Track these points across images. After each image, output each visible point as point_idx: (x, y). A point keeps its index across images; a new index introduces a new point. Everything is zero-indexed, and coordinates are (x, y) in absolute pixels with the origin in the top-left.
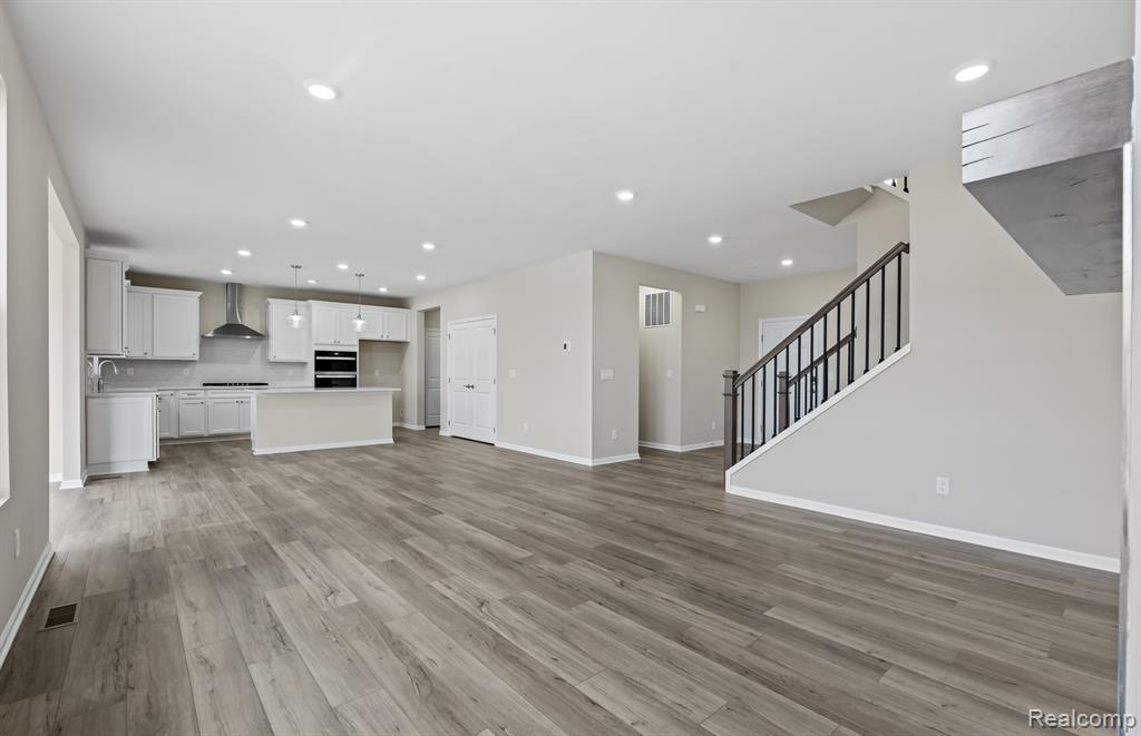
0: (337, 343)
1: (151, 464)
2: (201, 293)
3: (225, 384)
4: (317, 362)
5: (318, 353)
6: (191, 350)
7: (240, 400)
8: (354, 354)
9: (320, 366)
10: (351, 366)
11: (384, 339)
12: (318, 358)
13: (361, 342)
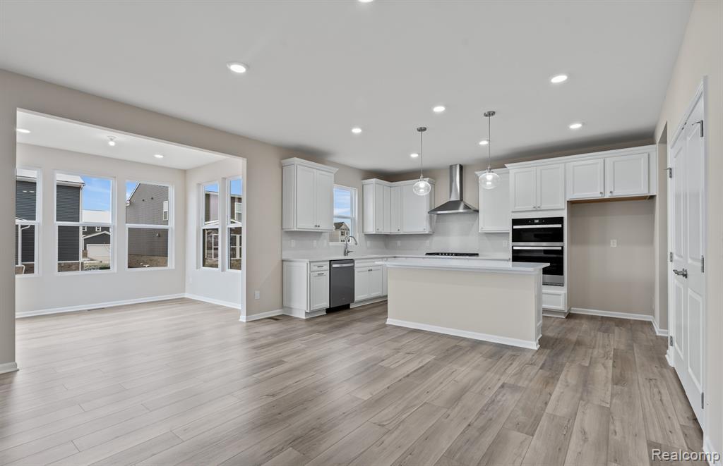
0: (536, 210)
4: (514, 232)
5: (515, 222)
6: (422, 226)
8: (560, 220)
9: (518, 236)
10: (557, 235)
11: (607, 196)
12: (515, 227)
13: (572, 204)
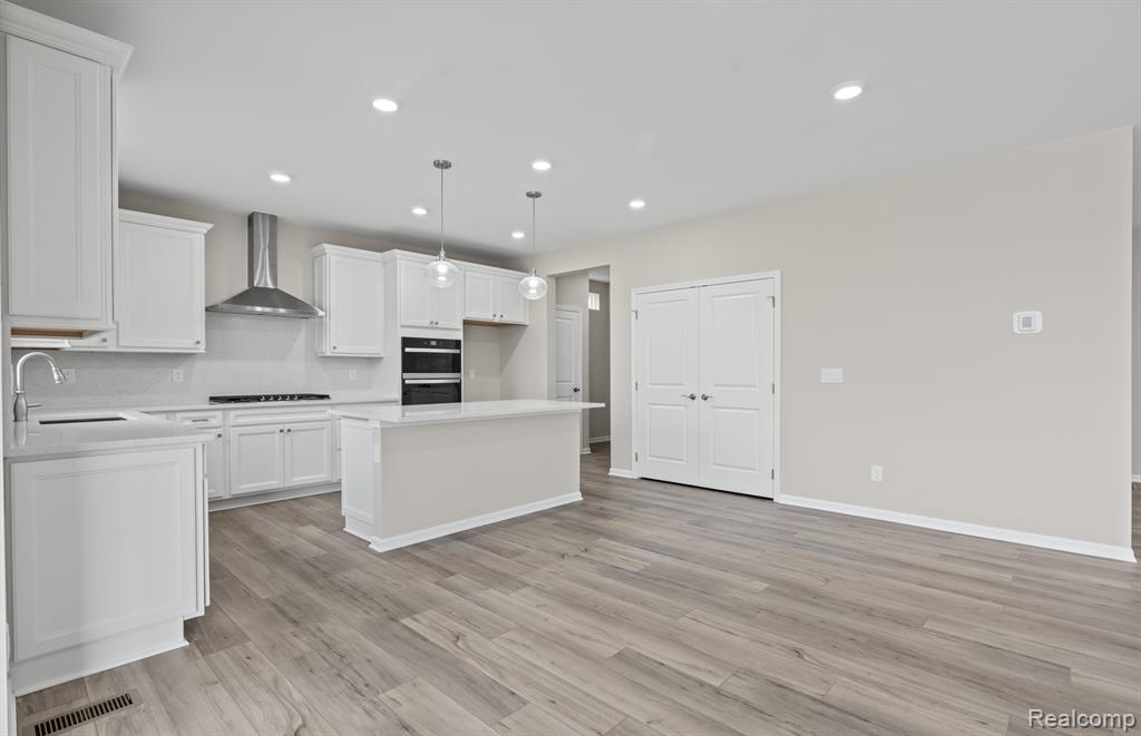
0: (434, 325)
1: (190, 627)
2: (210, 226)
3: (257, 399)
4: (405, 356)
5: (406, 342)
7: (287, 427)
8: (457, 344)
9: (410, 363)
10: (454, 364)
11: (497, 320)
12: (407, 350)
13: (466, 323)
